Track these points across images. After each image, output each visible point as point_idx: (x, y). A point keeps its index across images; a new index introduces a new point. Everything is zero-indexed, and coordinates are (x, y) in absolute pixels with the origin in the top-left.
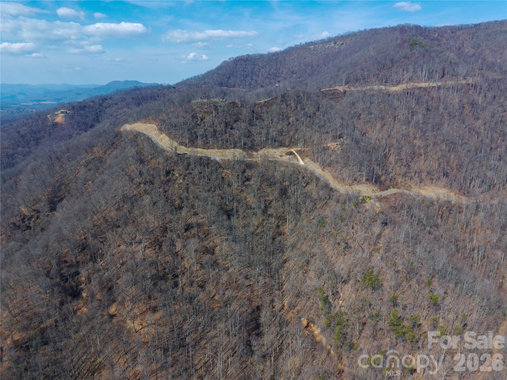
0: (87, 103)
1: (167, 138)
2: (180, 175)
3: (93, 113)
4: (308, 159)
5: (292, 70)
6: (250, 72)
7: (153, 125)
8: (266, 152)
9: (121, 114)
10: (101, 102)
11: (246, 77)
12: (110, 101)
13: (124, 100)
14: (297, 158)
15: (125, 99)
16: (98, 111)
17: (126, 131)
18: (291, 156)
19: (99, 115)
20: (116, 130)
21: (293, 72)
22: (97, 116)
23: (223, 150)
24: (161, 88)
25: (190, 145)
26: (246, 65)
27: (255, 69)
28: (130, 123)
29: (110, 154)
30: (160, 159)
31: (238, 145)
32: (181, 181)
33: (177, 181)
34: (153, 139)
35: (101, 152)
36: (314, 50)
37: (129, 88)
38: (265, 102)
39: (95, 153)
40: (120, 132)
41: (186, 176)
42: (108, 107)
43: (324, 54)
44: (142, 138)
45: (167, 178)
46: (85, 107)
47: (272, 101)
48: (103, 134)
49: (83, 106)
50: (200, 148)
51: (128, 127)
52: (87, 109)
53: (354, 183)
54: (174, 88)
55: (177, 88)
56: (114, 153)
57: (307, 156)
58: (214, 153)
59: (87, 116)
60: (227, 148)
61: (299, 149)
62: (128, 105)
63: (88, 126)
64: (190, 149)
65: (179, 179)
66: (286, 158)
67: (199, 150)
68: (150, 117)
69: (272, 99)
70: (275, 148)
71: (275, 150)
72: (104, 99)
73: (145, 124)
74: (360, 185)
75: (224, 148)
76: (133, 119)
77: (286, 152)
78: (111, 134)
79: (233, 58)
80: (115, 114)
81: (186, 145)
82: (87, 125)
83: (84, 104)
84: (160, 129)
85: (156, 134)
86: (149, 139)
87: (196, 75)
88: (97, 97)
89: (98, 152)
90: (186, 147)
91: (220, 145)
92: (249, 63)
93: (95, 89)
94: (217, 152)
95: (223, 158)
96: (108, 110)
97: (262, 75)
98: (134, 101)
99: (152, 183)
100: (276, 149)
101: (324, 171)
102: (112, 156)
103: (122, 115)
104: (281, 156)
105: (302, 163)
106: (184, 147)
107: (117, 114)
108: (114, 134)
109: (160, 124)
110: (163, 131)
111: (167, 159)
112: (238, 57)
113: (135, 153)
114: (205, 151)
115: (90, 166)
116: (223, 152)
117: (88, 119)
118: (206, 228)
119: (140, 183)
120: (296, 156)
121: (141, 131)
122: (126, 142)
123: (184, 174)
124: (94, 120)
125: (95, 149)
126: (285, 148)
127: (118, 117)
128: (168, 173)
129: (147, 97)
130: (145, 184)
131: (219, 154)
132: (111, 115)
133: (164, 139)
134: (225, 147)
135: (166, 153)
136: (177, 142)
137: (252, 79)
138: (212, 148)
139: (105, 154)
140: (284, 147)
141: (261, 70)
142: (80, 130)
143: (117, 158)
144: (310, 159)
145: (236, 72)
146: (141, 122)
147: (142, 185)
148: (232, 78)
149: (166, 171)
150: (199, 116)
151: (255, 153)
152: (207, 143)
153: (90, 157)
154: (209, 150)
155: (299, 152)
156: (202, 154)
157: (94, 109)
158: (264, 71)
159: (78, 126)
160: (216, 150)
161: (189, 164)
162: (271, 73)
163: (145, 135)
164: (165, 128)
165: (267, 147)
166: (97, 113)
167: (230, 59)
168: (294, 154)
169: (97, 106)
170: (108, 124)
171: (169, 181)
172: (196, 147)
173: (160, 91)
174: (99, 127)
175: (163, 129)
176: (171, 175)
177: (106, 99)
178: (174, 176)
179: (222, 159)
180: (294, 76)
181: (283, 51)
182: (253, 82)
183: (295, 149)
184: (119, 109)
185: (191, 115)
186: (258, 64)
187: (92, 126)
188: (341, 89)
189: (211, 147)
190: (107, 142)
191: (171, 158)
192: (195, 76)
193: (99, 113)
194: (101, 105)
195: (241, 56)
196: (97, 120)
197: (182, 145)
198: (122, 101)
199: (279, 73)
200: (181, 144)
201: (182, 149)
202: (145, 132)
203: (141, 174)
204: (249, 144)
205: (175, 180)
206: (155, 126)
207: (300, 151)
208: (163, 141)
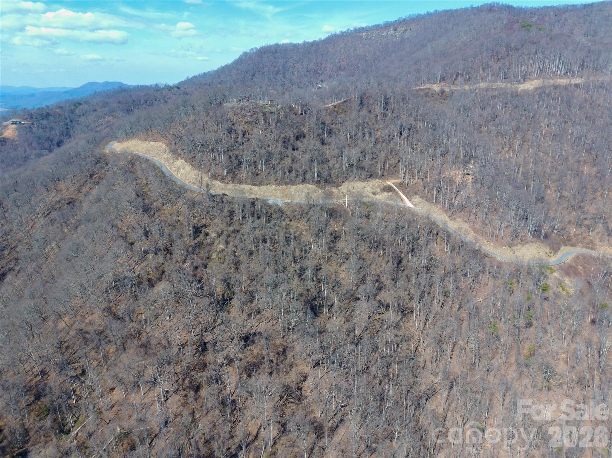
0: (52, 109)
1: (188, 167)
2: (220, 235)
3: (61, 123)
4: (419, 199)
5: (338, 64)
6: (281, 68)
7: (160, 144)
8: (350, 187)
9: (102, 124)
10: (73, 107)
11: (277, 75)
12: (86, 107)
13: (105, 104)
14: (400, 197)
15: (107, 103)
16: (68, 121)
17: (114, 153)
18: (390, 194)
19: (69, 127)
20: (97, 151)
21: (340, 69)
22: (67, 128)
23: (284, 187)
24: (157, 88)
25: (229, 178)
26: (275, 58)
27: (288, 64)
28: (120, 141)
29: (88, 192)
30: (181, 206)
31: (308, 176)
32: (222, 246)
33: (214, 247)
34: (164, 170)
35: (72, 190)
36: (366, 39)
37: (112, 90)
38: (335, 107)
39: (61, 190)
40: (104, 156)
41: (229, 236)
42: (84, 115)
43: (381, 44)
44: (144, 165)
45: (196, 241)
46: (48, 115)
47: (345, 104)
48: (75, 159)
49: (45, 114)
50: (246, 183)
51: (117, 147)
52: (51, 118)
53: (516, 242)
54: (179, 88)
55: (182, 89)
56: (95, 192)
57: (416, 193)
58: (272, 192)
59: (52, 128)
60: (291, 182)
61: (400, 181)
62: (112, 112)
63: (54, 142)
64: (230, 186)
65: (217, 242)
66: (382, 197)
67: (247, 187)
68: (155, 131)
69: (345, 102)
70: (364, 180)
71: (364, 184)
72: (77, 104)
73: (147, 142)
74: (527, 246)
75: (287, 184)
76: (124, 134)
77: (382, 187)
78: (88, 160)
79: (256, 48)
80: (92, 126)
81: (223, 178)
82: (51, 141)
83: (47, 111)
84: (174, 152)
85: (167, 160)
86: (155, 168)
87: (206, 71)
88: (67, 101)
89: (68, 190)
90: (224, 182)
91: (279, 179)
92: (279, 54)
93: (66, 92)
94: (275, 190)
95: (286, 200)
96: (82, 119)
97: (298, 72)
98: (121, 106)
99: (168, 251)
100: (365, 182)
101: (454, 219)
102: (91, 197)
103: (103, 127)
104: (374, 193)
105: (409, 204)
106: (219, 182)
107: (97, 124)
108: (93, 159)
109: (173, 143)
110: (180, 155)
111: (193, 204)
112: (262, 48)
113: (133, 194)
114: (256, 188)
115: (54, 215)
116: (285, 190)
117: (53, 132)
118: (279, 341)
119: (146, 252)
120: (397, 193)
121: (141, 154)
122: (115, 174)
123: (225, 232)
124: (62, 134)
125: (62, 185)
126: (377, 180)
127: (98, 129)
128: (197, 231)
129: (140, 101)
130: (156, 254)
131: (279, 194)
132: (88, 127)
133: (183, 169)
134: (288, 180)
135: (189, 195)
136: (207, 173)
137: (285, 77)
138: (267, 184)
139: (79, 192)
140: (376, 178)
141: (295, 65)
142: (41, 149)
143: (100, 200)
144: (422, 197)
145: (263, 67)
146: (139, 139)
147: (151, 256)
148: (257, 75)
149: (194, 227)
150: (239, 128)
151: (334, 190)
152: (257, 175)
153: (52, 198)
154: (262, 187)
155: (401, 186)
156: (251, 193)
157: (63, 118)
158: (301, 66)
159: (39, 144)
160: (274, 186)
161: (232, 214)
162: (309, 69)
163: (147, 160)
164: (183, 150)
165: (351, 179)
166: (67, 124)
167: (252, 49)
168: (395, 190)
169: (66, 114)
170: (84, 141)
171: (199, 246)
172: (241, 183)
173: (159, 92)
174: (69, 146)
175: (180, 150)
176: (202, 235)
177: (80, 104)
178: (208, 237)
179: (286, 203)
180: (342, 73)
181: (325, 40)
182: (287, 82)
183: (394, 181)
184: (100, 117)
185: (225, 127)
186: (292, 57)
187: (59, 144)
188: (436, 88)
189: (265, 181)
190: (82, 172)
191: (200, 203)
192: (204, 73)
193: (69, 123)
194: (72, 112)
195: (268, 47)
196: (67, 133)
197: (216, 179)
198: (103, 106)
199: (321, 69)
200: (214, 177)
201: (217, 186)
202: (147, 156)
203: (147, 234)
204: (325, 175)
205: (210, 245)
206: (164, 146)
207: (401, 184)
208: (182, 171)
